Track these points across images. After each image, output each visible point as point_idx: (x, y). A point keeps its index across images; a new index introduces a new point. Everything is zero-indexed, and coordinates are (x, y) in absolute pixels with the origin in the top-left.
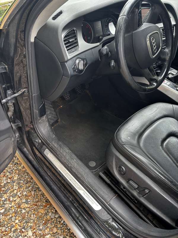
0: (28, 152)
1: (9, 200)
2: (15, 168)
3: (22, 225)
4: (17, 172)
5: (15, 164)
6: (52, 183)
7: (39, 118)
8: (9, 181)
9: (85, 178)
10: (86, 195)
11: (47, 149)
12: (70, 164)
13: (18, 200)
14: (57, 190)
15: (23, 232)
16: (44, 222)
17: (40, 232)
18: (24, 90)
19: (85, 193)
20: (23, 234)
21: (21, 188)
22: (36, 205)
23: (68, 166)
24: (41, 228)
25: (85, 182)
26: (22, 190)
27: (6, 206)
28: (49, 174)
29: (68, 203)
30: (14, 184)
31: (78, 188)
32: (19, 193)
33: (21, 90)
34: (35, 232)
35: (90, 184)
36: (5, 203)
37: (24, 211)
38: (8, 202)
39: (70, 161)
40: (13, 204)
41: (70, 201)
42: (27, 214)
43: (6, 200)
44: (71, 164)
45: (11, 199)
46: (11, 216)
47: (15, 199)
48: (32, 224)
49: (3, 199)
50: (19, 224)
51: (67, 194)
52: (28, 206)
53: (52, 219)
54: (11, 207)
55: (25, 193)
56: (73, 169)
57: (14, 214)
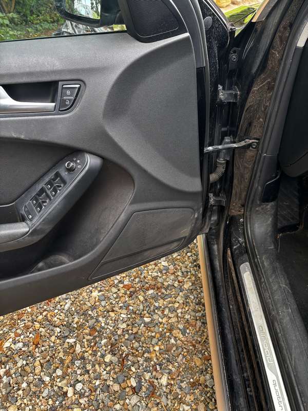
0: (217, 254)
1: (163, 311)
2: (193, 272)
3: (160, 360)
4: (193, 278)
5: (196, 266)
6: (228, 324)
7: (258, 203)
8: (176, 284)
9: (291, 355)
10: (277, 388)
11: (248, 263)
12: (275, 311)
13: (174, 320)
14: (231, 341)
15: (156, 370)
16: (192, 380)
17: (178, 391)
18: (251, 141)
19: (277, 384)
20: (154, 373)
21: (186, 306)
22: (194, 346)
23: (270, 314)
24: (184, 385)
25: (288, 362)
26: (187, 309)
27: (155, 317)
28: (231, 307)
29: (237, 379)
30: (181, 294)
31: (268, 365)
32: (179, 311)
33: (247, 140)
34: (171, 385)
35: (297, 374)
36: (156, 311)
37: (172, 341)
38: (159, 313)
39: (279, 305)
40: (164, 320)
41: (244, 377)
42: (174, 349)
43: (158, 308)
44: (278, 313)
45: (166, 312)
46: (153, 334)
47: (170, 315)
48: (173, 369)
49: (157, 304)
50: (158, 354)
51: (244, 361)
52: (183, 339)
53: (206, 386)
54: (161, 323)
55: (187, 317)
56: (276, 324)
57: (158, 335)
